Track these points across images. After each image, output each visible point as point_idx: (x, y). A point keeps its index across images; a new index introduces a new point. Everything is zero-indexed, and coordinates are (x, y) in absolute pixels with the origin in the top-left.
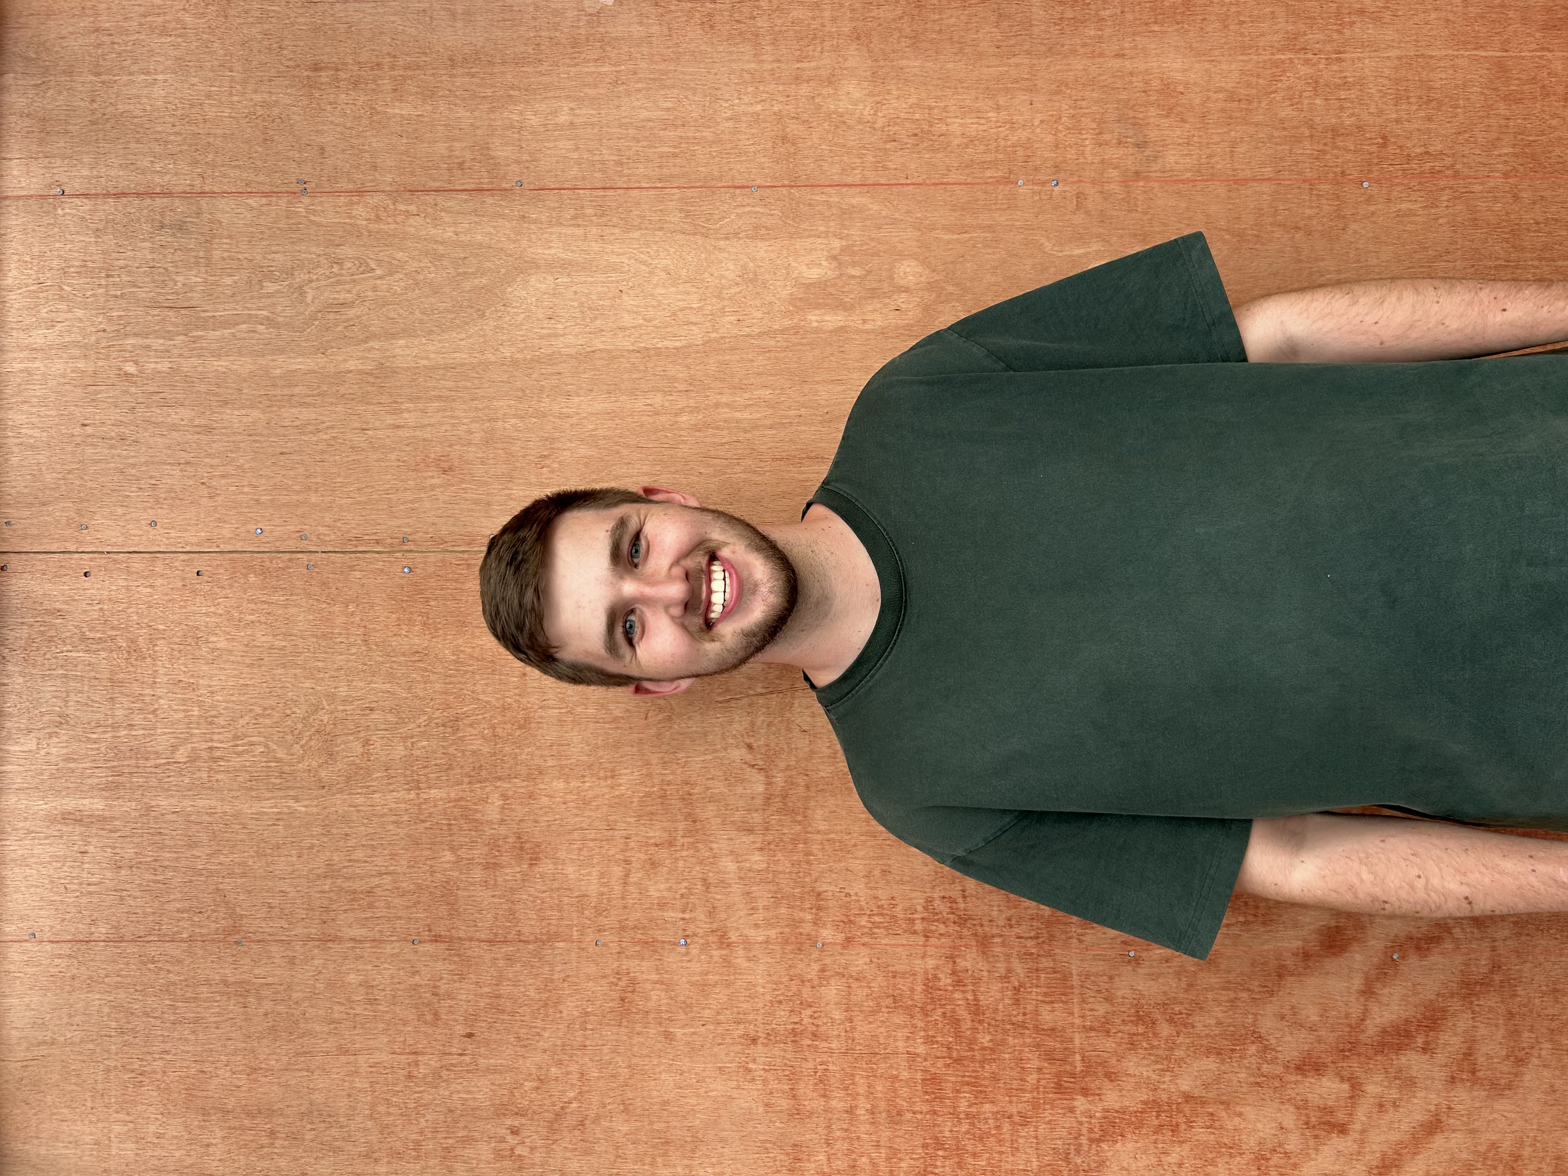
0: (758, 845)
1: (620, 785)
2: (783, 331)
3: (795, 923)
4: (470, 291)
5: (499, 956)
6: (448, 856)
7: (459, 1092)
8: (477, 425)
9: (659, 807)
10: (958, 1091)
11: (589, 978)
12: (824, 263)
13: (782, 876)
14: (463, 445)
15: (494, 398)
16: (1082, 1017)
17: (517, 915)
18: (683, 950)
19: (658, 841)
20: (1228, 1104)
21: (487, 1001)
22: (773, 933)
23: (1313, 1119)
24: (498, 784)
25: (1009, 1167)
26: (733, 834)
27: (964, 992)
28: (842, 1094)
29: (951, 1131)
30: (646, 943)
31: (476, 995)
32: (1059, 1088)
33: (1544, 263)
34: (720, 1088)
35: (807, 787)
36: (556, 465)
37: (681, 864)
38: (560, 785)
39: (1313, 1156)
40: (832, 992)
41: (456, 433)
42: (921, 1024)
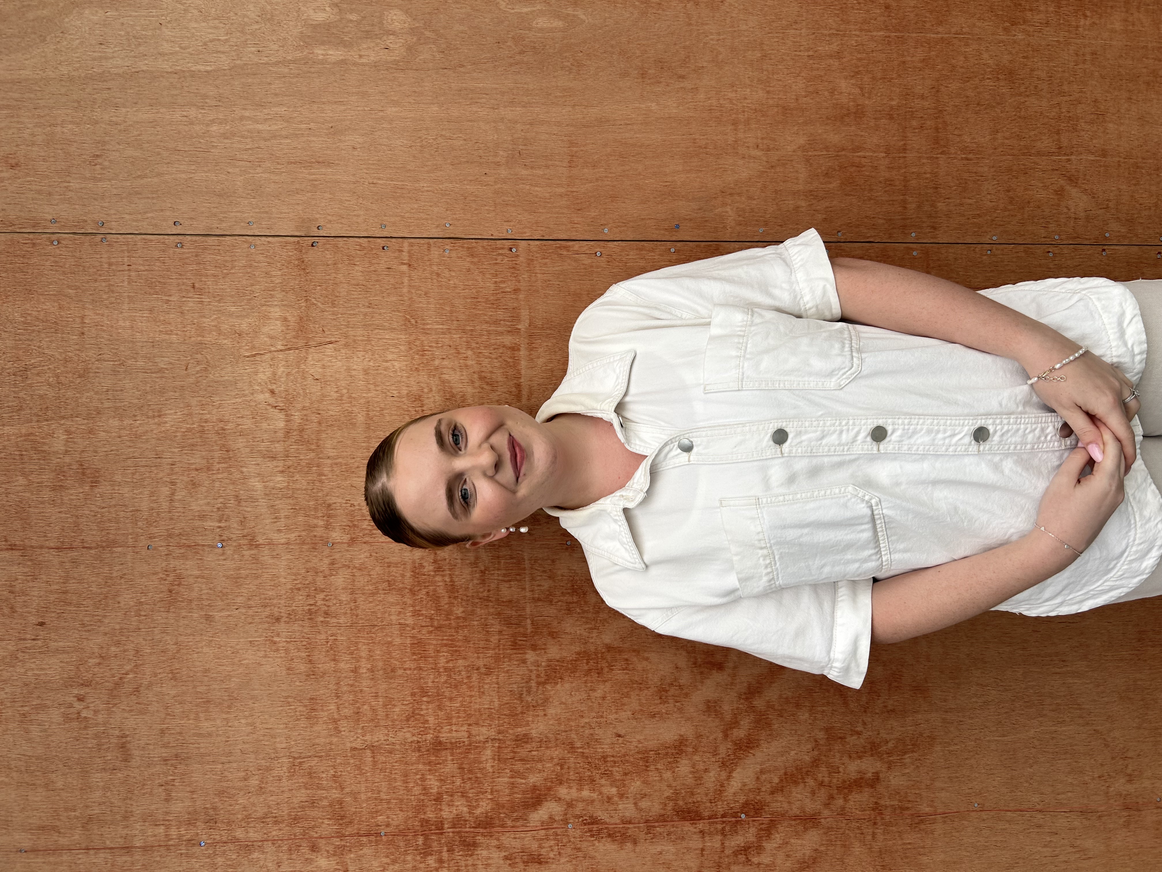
0: (280, 469)
1: (166, 422)
2: (294, 62)
3: (311, 528)
4: (33, 20)
5: (66, 560)
6: (22, 481)
7: (33, 669)
8: (40, 130)
9: (199, 440)
10: (438, 651)
11: (142, 575)
12: (328, 9)
13: (299, 492)
14: (28, 146)
15: (53, 107)
16: (532, 591)
17: (81, 527)
18: (220, 551)
19: (198, 467)
20: (639, 652)
21: (56, 596)
22: (292, 536)
23: (699, 660)
24: (62, 422)
25: (477, 706)
26: (259, 460)
27: (443, 576)
28: (348, 657)
29: (433, 682)
30: (189, 546)
31: (46, 592)
32: (515, 645)
33: (863, 33)
34: (250, 657)
35: (319, 423)
36: (106, 163)
37: (217, 484)
38: (115, 423)
39: (700, 687)
40: (340, 580)
41: (21, 135)
42: (409, 602)
